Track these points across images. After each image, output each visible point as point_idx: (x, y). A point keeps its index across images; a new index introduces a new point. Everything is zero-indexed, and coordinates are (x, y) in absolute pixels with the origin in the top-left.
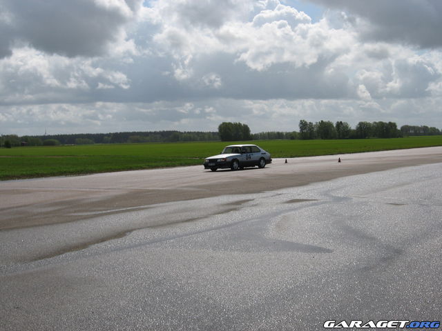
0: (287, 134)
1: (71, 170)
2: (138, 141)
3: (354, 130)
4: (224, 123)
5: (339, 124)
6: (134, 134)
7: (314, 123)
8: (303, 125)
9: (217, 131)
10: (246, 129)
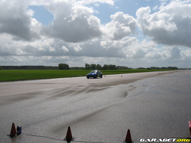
0: (80, 68)
1: (42, 77)
2: (30, 69)
3: (103, 67)
4: (60, 64)
5: (98, 65)
6: (29, 66)
7: (90, 65)
8: (87, 65)
9: (58, 66)
10: (68, 66)
